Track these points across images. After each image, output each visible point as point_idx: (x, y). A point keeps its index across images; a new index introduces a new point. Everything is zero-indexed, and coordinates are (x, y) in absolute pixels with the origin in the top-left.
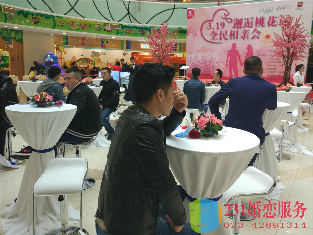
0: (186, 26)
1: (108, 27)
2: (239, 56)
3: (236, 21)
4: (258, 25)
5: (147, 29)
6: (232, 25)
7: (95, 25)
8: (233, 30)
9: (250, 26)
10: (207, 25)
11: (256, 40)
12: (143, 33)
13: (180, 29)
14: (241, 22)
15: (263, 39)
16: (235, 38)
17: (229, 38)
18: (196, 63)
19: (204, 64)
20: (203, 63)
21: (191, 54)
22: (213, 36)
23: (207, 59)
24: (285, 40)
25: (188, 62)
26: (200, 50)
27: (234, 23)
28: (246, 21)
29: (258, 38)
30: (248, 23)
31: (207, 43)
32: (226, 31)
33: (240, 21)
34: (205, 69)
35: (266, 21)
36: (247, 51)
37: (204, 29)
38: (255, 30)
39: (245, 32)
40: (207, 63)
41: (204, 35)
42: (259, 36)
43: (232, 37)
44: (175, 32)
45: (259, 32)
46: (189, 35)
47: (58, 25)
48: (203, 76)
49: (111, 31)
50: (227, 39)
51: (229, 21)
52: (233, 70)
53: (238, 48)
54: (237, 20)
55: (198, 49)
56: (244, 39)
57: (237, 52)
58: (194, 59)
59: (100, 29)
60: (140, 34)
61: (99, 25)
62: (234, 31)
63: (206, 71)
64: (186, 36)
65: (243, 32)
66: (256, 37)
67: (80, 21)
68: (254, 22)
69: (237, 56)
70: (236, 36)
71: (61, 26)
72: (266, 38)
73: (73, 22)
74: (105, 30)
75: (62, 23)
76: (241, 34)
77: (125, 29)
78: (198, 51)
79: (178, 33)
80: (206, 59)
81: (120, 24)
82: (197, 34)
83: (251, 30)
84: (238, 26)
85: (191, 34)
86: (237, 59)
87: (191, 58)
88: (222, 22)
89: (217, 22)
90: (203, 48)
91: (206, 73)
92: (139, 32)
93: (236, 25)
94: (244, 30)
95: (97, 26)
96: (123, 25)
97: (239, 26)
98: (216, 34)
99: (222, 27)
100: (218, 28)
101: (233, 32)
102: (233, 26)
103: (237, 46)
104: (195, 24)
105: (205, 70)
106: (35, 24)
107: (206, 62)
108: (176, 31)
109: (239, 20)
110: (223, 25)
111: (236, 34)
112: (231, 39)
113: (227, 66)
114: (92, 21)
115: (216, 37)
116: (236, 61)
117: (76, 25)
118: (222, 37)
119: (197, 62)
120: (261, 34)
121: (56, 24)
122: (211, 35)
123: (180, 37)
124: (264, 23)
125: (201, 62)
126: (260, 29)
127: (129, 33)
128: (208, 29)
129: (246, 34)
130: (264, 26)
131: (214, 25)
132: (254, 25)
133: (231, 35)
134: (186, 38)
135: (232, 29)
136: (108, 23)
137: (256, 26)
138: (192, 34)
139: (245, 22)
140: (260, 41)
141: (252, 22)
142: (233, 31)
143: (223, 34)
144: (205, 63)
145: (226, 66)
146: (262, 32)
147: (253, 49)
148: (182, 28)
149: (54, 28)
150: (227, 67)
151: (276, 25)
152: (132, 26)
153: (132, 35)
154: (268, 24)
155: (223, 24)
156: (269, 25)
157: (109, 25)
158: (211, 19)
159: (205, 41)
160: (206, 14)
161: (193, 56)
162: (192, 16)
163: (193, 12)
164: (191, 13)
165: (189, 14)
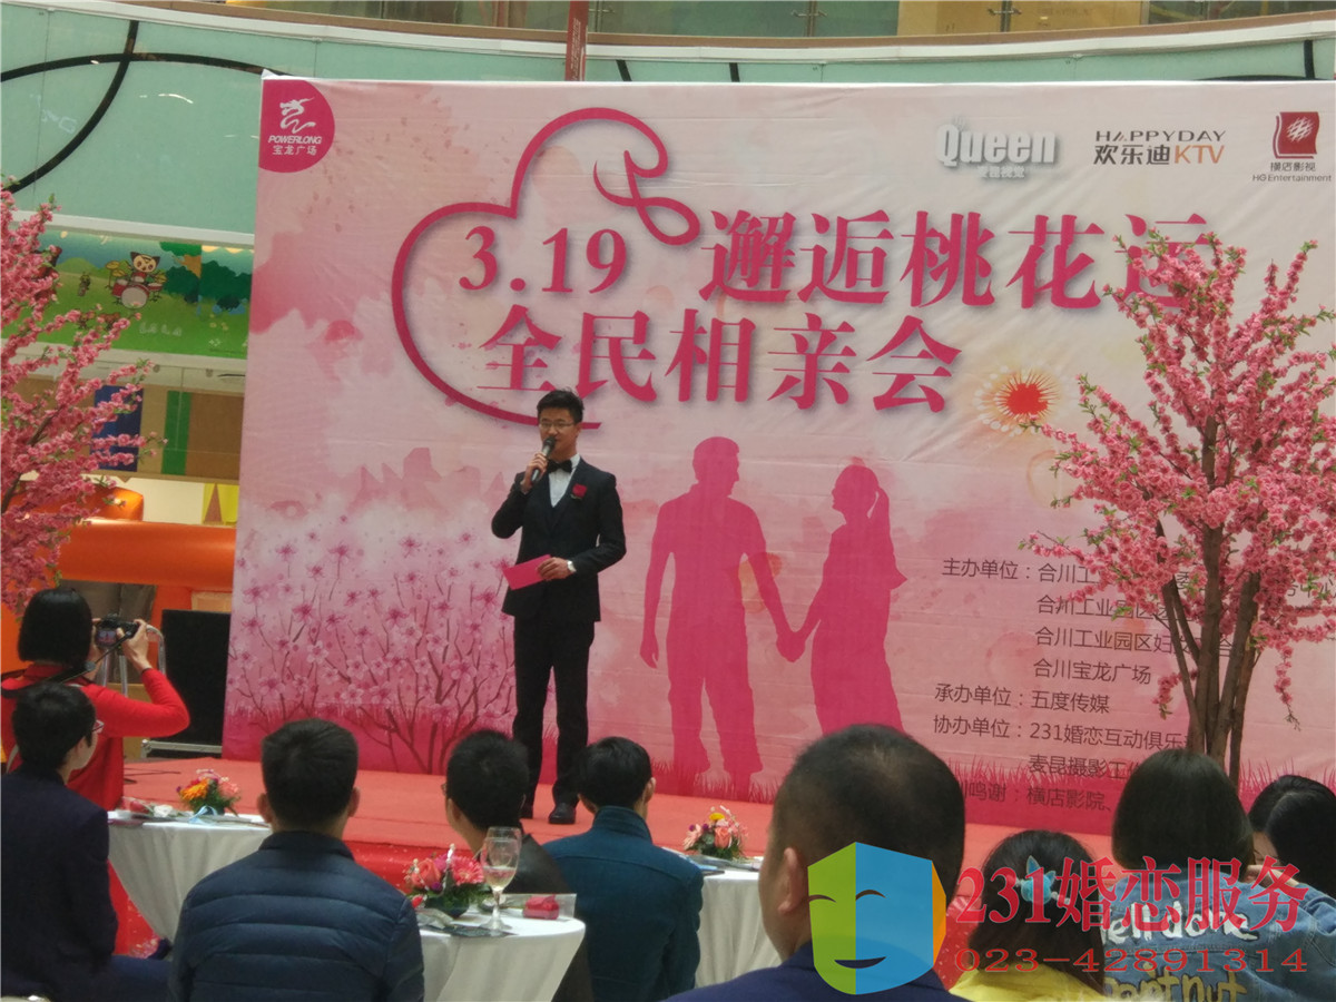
0: (249, 238)
2: (764, 565)
3: (733, 231)
4: (933, 288)
6: (698, 265)
8: (707, 313)
9: (865, 287)
10: (452, 247)
11: (916, 423)
13: (182, 261)
14: (779, 246)
15: (984, 418)
16: (729, 394)
17: (668, 386)
18: (338, 605)
19: (424, 627)
20: (414, 610)
21: (291, 510)
22: (519, 354)
23: (453, 573)
24: (1177, 450)
25: (255, 592)
26: (379, 476)
27: (719, 249)
28: (830, 243)
29: (936, 402)
30: (848, 257)
31: (458, 416)
32: (642, 323)
33: (773, 240)
34: (427, 670)
35: (1006, 256)
36: (837, 520)
37: (430, 283)
38: (911, 327)
39: (817, 343)
40: (453, 615)
41: (426, 342)
42: (943, 388)
43: (702, 378)
44: (131, 284)
45: (944, 354)
46: (278, 327)
48: (411, 746)
50: (646, 394)
51: (674, 225)
52: (705, 699)
53: (756, 481)
54: (743, 229)
55: (364, 470)
56: (807, 402)
57: (745, 524)
58: (317, 571)
62: (718, 326)
63: (439, 698)
64: (241, 331)
65: (802, 344)
66: (921, 394)
68: (900, 254)
69: (744, 558)
70: (730, 375)
72: (1005, 410)
76: (776, 359)
78: (365, 490)
79: (166, 298)
80: (445, 574)
82: (358, 322)
83: (872, 328)
84: (752, 281)
85: (294, 315)
86: (750, 590)
87: (286, 551)
88: (608, 238)
89: (554, 232)
90: (420, 459)
91: (445, 712)
93: (737, 274)
94: (804, 323)
97: (766, 286)
98: (550, 341)
99: (598, 278)
100: (560, 285)
101: (702, 331)
102: (707, 276)
103: (747, 465)
104: (338, 228)
105: (433, 681)
107: (443, 607)
108: (136, 273)
109: (765, 224)
110: (615, 265)
111: (731, 355)
112: (686, 394)
113: (648, 650)
115: (540, 364)
116: (739, 608)
118: (603, 370)
119: (352, 596)
120: (963, 373)
122: (492, 342)
123: (178, 332)
124: (986, 269)
125: (388, 601)
126: (948, 320)
128: (465, 283)
129: (829, 362)
130: (987, 300)
131: (524, 251)
132: (899, 288)
133: (687, 357)
134: (242, 354)
135: (696, 302)
137: (917, 299)
138: (309, 320)
139: (819, 253)
140: (955, 437)
141: (879, 255)
142: (708, 326)
143: (616, 344)
144: (435, 614)
145: (637, 656)
146: (972, 351)
147: (893, 503)
148: (206, 249)
150: (652, 664)
151: (1091, 301)
154: (1020, 281)
155: (608, 256)
156: (1030, 298)
158: (501, 195)
159: (440, 397)
160: (448, 144)
161: (312, 536)
162: (313, 151)
163: (320, 113)
164: (303, 118)
165: (283, 125)
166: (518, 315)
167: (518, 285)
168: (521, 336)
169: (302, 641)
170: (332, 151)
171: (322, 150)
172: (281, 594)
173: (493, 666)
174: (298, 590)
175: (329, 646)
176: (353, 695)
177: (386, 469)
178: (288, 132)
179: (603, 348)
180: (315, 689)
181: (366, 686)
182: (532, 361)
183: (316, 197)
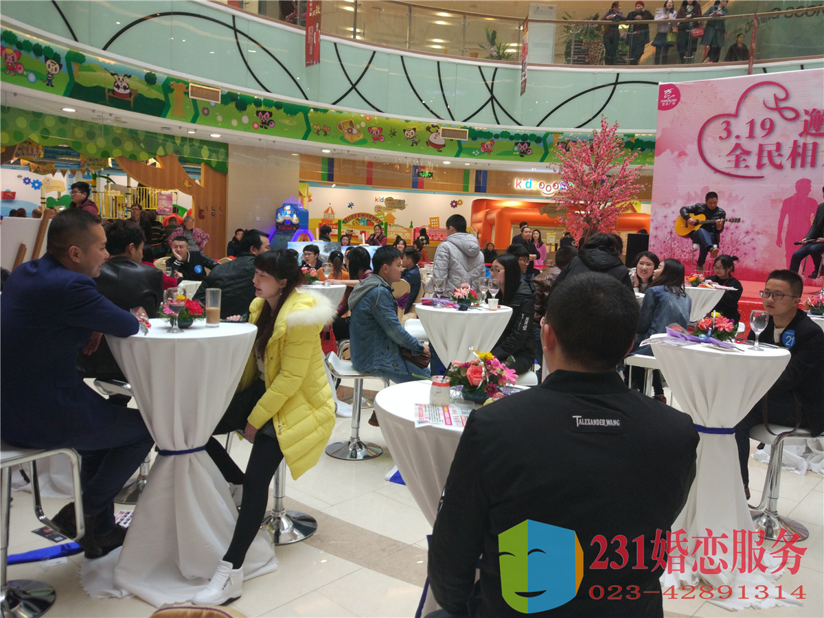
0: (654, 131)
1: (436, 136)
3: (811, 115)
5: (538, 139)
6: (799, 126)
7: (404, 131)
8: (801, 141)
10: (717, 128)
12: (527, 150)
16: (808, 165)
17: (787, 164)
21: (667, 206)
22: (737, 157)
25: (656, 228)
26: (693, 194)
27: (806, 121)
31: (718, 176)
32: (779, 145)
37: (710, 139)
41: (708, 155)
43: (799, 161)
46: (662, 155)
47: (315, 132)
49: (444, 146)
50: (780, 167)
51: (790, 115)
54: (814, 114)
55: (689, 193)
59: (416, 140)
60: (517, 153)
61: (414, 129)
62: (805, 145)
64: (653, 156)
67: (368, 119)
69: (813, 214)
70: (809, 159)
71: (322, 133)
73: (351, 123)
74: (429, 143)
75: (325, 126)
77: (480, 141)
78: (689, 199)
81: (467, 128)
82: (687, 151)
84: (818, 130)
85: (668, 151)
87: (665, 217)
89: (750, 120)
92: (516, 148)
93: (812, 128)
95: (410, 134)
96: (474, 129)
98: (748, 153)
99: (764, 133)
100: (751, 136)
101: (799, 146)
102: (801, 130)
103: (814, 186)
104: (681, 125)
109: (822, 112)
110: (769, 128)
111: (809, 153)
112: (793, 166)
113: (779, 243)
114: (398, 119)
115: (744, 160)
117: (359, 131)
118: (765, 160)
121: (312, 128)
122: (729, 154)
127: (489, 152)
128: (721, 138)
131: (740, 127)
133: (794, 154)
134: (652, 164)
135: (797, 138)
136: (437, 126)
138: (673, 152)
142: (801, 145)
145: (775, 244)
149: (305, 138)
152: (499, 133)
153: (498, 154)
155: (768, 125)
157: (440, 131)
158: (733, 111)
159: (713, 171)
160: (716, 97)
161: (673, 212)
162: (674, 104)
163: (676, 92)
164: (671, 95)
165: (665, 97)
166: (737, 146)
167: (738, 137)
168: (738, 152)
169: (670, 241)
170: (680, 103)
171: (677, 103)
172: (664, 229)
173: (729, 248)
174: (669, 227)
175: (678, 242)
176: (685, 256)
177: (695, 193)
178: (666, 99)
179: (765, 154)
180: (674, 254)
181: (689, 253)
182: (742, 159)
183: (675, 117)
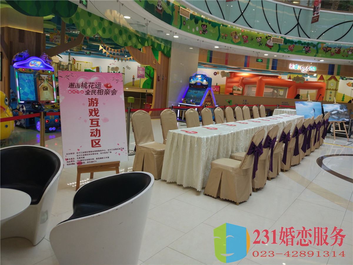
1: (270, 41)
5: (314, 46)
7: (257, 38)
12: (309, 50)
49: (273, 46)
59: (261, 43)
60: (304, 52)
61: (261, 37)
67: (243, 31)
71: (224, 37)
73: (236, 33)
74: (267, 45)
75: (226, 34)
77: (288, 45)
81: (283, 38)
92: (304, 49)
95: (259, 40)
96: (286, 39)
106: (203, 33)
114: (255, 32)
117: (239, 37)
121: (221, 35)
127: (292, 50)
136: (270, 36)
149: (218, 40)
152: (297, 41)
153: (296, 52)
157: (272, 39)
